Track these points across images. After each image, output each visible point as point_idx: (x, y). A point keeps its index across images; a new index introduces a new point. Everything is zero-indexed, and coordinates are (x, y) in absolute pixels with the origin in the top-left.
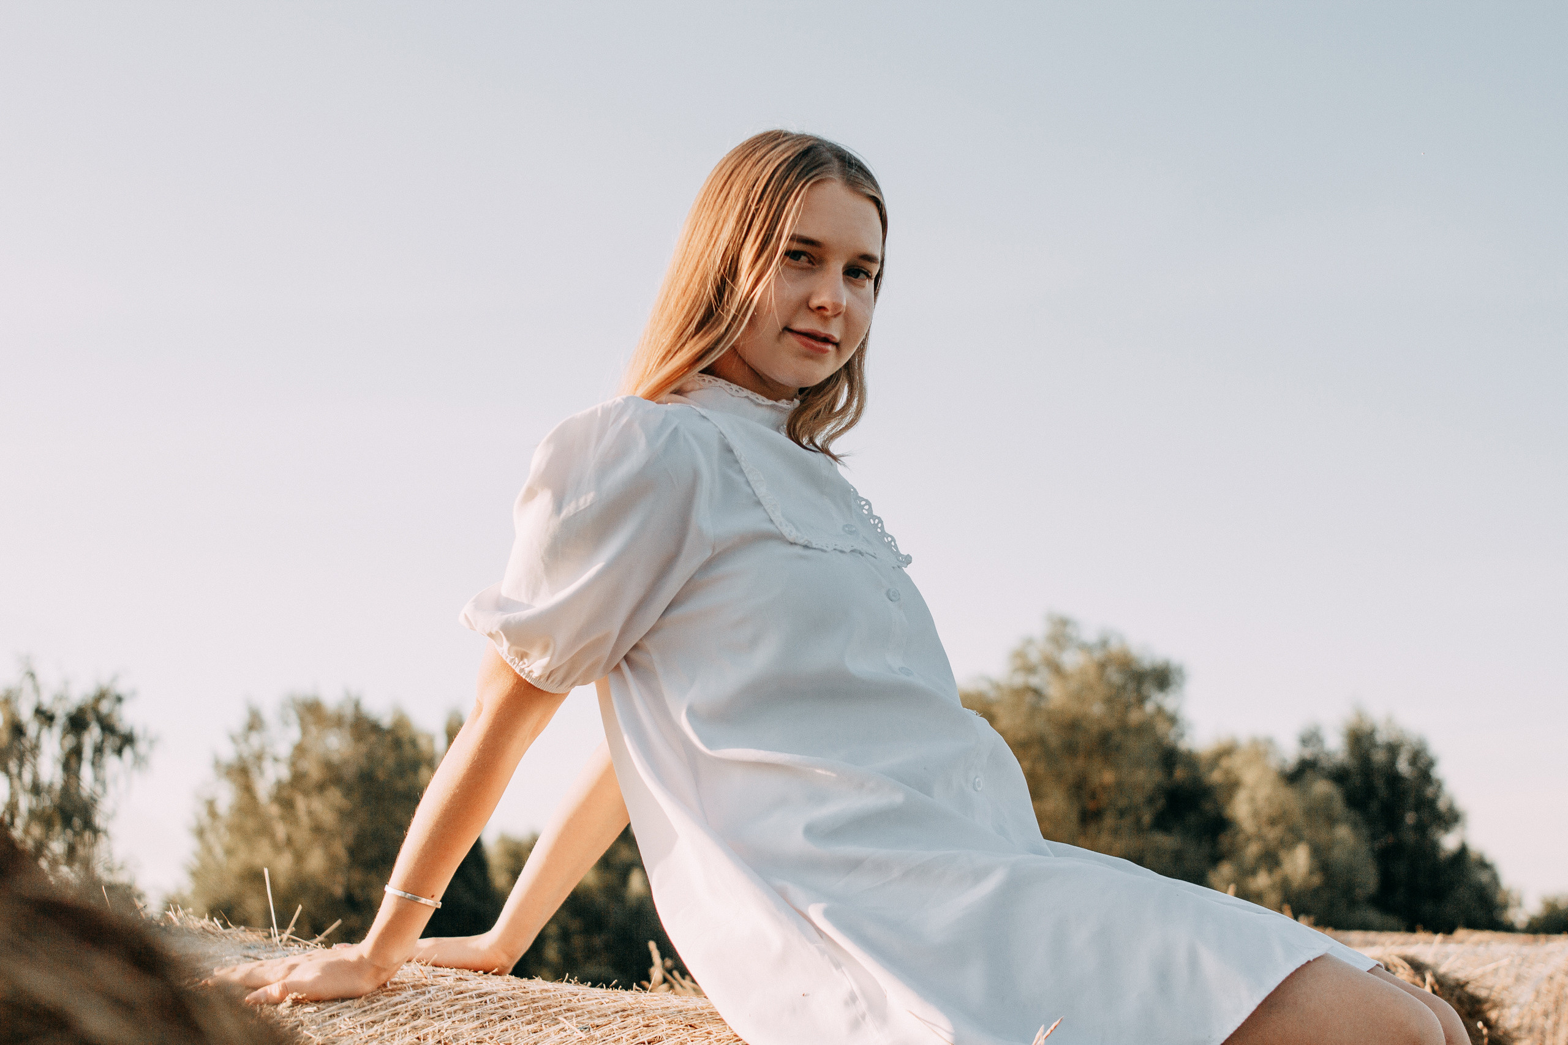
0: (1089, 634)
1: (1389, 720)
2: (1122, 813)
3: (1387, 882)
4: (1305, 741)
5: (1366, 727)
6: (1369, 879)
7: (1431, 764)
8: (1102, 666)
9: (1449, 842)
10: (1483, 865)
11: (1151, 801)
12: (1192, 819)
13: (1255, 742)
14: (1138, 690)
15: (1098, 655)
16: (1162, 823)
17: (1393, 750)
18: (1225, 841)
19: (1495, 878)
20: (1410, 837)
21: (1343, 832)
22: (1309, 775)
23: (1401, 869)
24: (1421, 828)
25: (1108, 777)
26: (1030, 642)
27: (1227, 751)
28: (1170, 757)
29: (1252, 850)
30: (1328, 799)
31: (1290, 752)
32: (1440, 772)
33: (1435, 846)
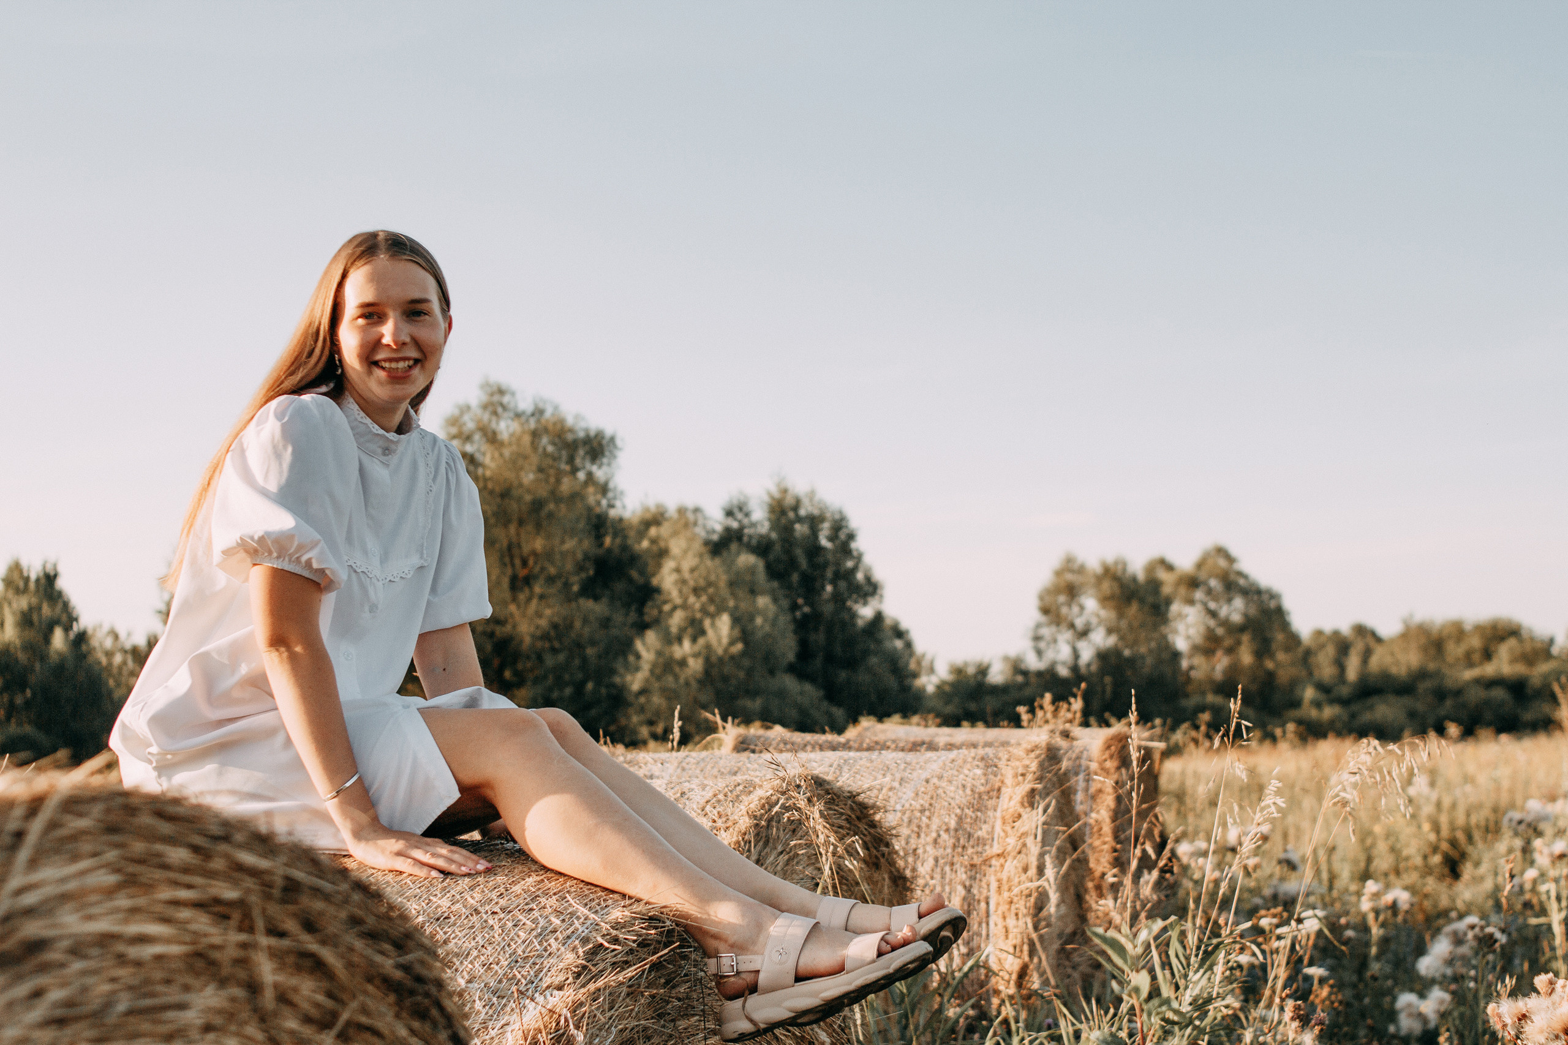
0: (525, 404)
1: (812, 494)
2: (551, 580)
3: (805, 652)
4: (729, 513)
5: (789, 501)
6: (787, 648)
7: (851, 537)
8: (535, 434)
9: (866, 612)
10: (899, 633)
11: (580, 568)
12: (620, 586)
13: (682, 511)
14: (571, 460)
15: (532, 425)
16: (589, 590)
17: (814, 522)
18: (650, 612)
19: (909, 645)
20: (828, 609)
21: (763, 601)
22: (734, 546)
23: (819, 638)
24: (838, 599)
25: (539, 544)
26: (466, 409)
27: (655, 519)
28: (599, 524)
29: (676, 620)
30: (752, 570)
31: (716, 521)
32: (860, 544)
33: (854, 615)
